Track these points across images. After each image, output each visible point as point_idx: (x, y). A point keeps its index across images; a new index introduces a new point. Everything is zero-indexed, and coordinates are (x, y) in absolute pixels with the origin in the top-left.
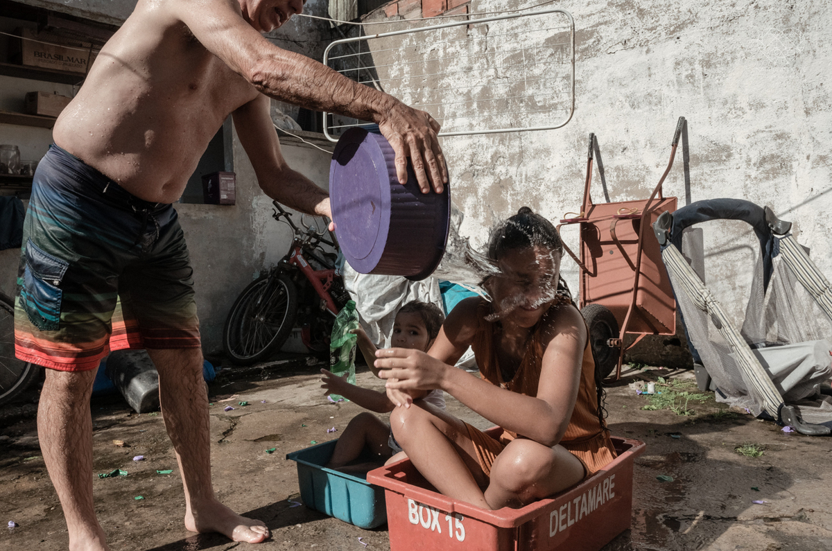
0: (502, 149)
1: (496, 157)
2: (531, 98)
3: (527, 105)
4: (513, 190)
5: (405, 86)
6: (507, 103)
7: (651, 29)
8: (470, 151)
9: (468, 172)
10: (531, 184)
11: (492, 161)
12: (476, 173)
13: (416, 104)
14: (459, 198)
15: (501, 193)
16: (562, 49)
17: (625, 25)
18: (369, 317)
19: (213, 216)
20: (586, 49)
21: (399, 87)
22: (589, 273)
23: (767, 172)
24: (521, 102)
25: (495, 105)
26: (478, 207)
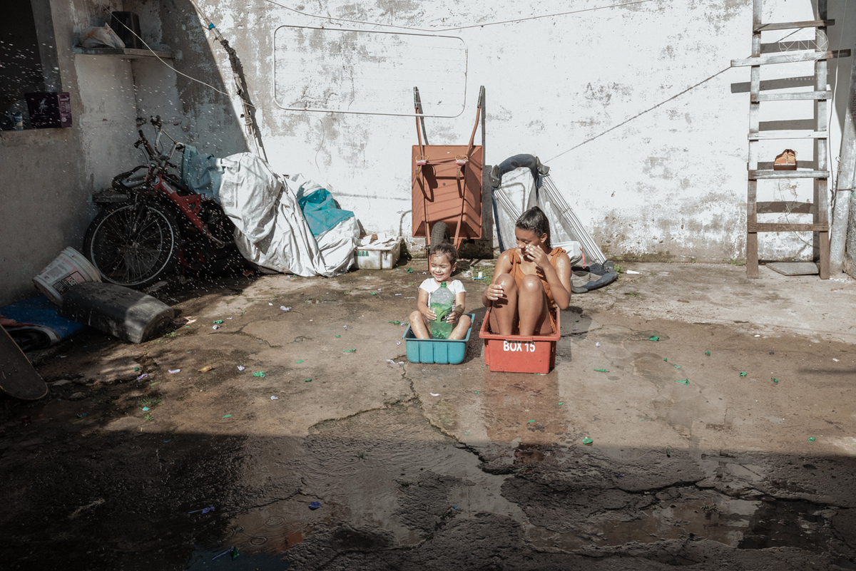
0: (333, 86)
1: (328, 93)
2: (363, 48)
3: (359, 53)
4: (344, 122)
5: (225, 6)
6: (340, 48)
7: (464, 15)
8: (303, 84)
9: (300, 102)
10: (361, 119)
11: (325, 96)
12: (308, 104)
13: (240, 27)
14: (290, 124)
15: (333, 125)
16: (392, 12)
17: (444, 6)
18: (254, 238)
19: (54, 141)
20: (413, 17)
21: (217, 6)
22: (428, 199)
23: (533, 131)
24: (354, 49)
25: (328, 46)
26: (310, 134)
